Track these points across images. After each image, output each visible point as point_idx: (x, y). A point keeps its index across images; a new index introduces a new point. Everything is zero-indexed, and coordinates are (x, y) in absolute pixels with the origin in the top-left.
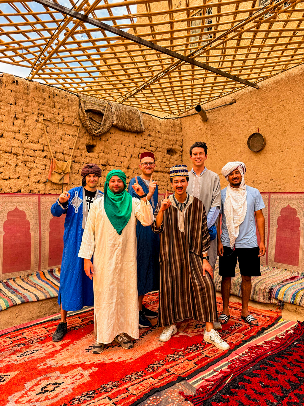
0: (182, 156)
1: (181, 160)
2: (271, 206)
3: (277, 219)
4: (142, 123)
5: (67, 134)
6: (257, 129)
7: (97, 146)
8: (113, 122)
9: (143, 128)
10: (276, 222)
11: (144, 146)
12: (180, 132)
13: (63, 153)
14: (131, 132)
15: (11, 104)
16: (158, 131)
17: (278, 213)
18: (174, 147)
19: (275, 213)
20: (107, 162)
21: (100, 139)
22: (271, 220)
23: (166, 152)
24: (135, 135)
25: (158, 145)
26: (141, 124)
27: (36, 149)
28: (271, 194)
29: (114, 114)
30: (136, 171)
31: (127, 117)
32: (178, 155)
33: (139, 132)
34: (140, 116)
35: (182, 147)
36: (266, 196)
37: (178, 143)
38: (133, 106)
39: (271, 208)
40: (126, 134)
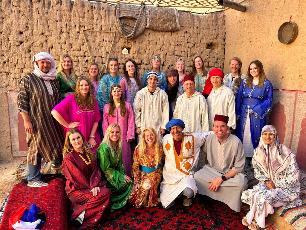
0: (224, 49)
1: (223, 53)
2: (297, 106)
3: (301, 121)
4: (178, 22)
5: (104, 40)
6: (290, 18)
7: (132, 48)
8: (146, 25)
9: (179, 26)
10: (300, 125)
11: (181, 43)
12: (222, 25)
13: (101, 57)
14: (165, 31)
15: (57, 21)
16: (196, 27)
17: (303, 114)
18: (215, 41)
19: (300, 114)
20: (142, 61)
21: (135, 41)
22: (295, 122)
23: (205, 46)
24: (170, 33)
25: (196, 41)
26: (176, 23)
27: (78, 55)
28: (298, 92)
29: (148, 17)
30: (171, 67)
31: (162, 17)
32: (219, 48)
33: (175, 31)
34: (176, 15)
35: (224, 40)
36: (293, 94)
37: (220, 36)
38: (170, 6)
39: (296, 108)
40: (161, 34)
